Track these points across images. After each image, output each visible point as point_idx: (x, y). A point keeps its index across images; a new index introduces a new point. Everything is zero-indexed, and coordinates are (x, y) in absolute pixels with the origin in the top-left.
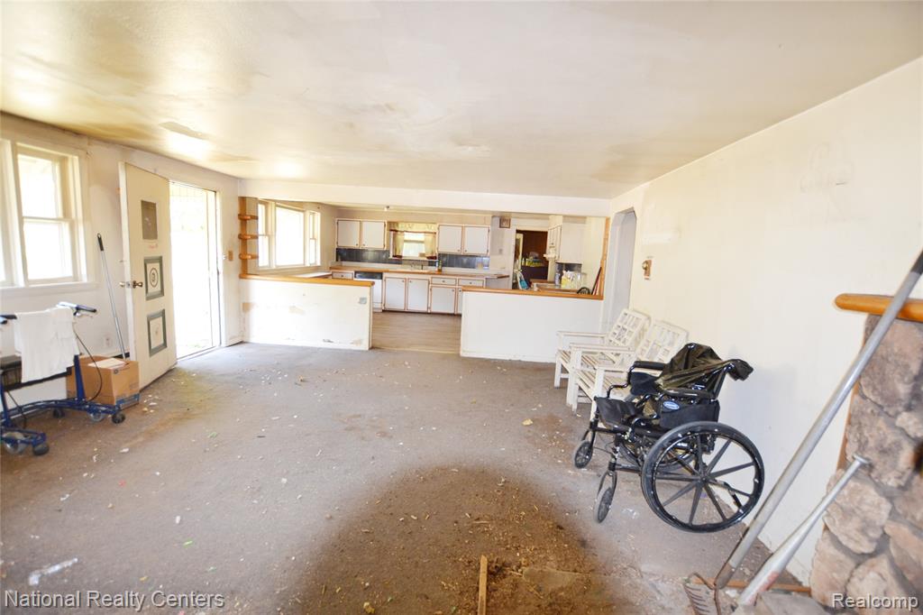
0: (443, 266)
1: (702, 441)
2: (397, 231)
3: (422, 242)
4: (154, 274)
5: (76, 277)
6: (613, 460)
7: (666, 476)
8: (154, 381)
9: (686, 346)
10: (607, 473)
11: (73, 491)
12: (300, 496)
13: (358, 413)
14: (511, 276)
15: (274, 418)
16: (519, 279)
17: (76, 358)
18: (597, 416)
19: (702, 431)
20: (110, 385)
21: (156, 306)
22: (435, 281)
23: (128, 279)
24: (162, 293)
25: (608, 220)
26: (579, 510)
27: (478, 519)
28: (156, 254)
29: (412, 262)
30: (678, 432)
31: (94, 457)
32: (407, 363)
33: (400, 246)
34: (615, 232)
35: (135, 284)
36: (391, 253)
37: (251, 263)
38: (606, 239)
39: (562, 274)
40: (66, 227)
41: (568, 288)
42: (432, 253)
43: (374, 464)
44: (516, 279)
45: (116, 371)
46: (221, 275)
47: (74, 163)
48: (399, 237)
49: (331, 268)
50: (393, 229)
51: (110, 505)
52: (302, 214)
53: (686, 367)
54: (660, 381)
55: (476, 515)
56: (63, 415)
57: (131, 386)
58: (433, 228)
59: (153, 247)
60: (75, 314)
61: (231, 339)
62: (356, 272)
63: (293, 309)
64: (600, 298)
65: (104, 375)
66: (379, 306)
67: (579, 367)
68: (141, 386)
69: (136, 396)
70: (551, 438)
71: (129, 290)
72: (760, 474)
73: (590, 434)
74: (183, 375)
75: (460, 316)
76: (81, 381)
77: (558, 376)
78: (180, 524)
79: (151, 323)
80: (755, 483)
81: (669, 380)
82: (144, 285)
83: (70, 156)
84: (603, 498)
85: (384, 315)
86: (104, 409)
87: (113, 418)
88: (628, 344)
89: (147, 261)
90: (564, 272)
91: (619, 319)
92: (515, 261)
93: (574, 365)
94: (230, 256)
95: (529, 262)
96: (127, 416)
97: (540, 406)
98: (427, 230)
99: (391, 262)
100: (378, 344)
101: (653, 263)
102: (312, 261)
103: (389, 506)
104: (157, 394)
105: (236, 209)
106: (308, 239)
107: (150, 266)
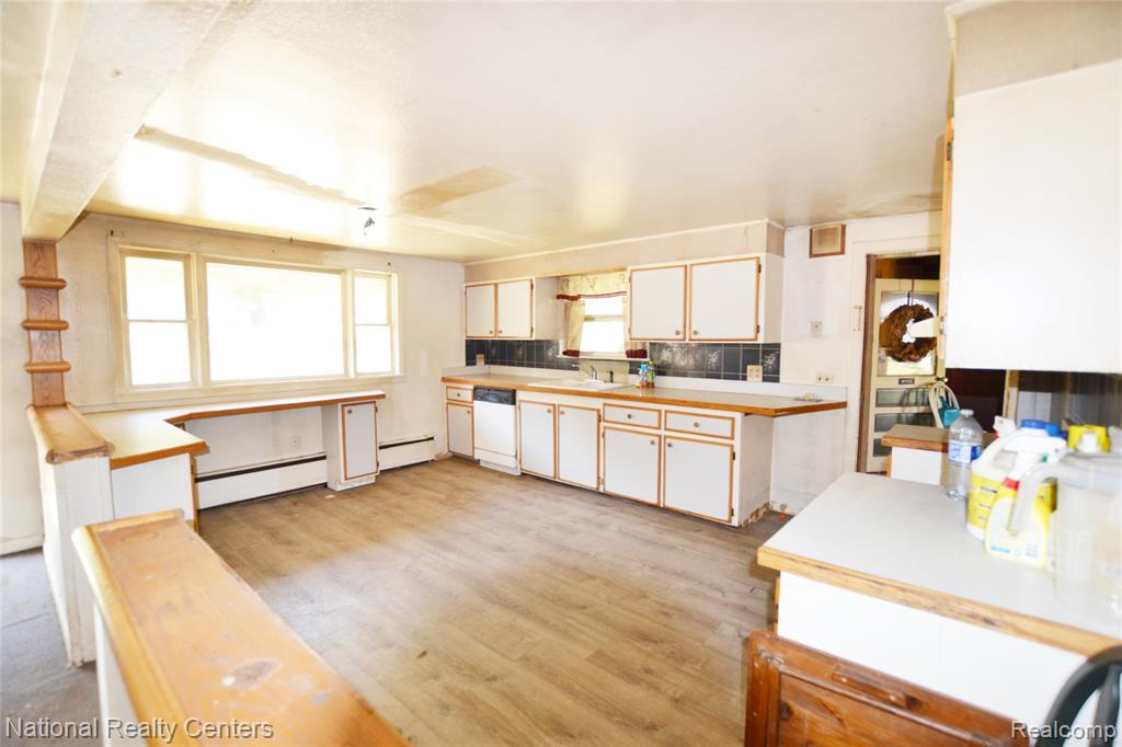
0: (656, 373)
22: (610, 414)
33: (576, 330)
36: (560, 344)
42: (639, 342)
49: (444, 379)
52: (334, 276)
62: (476, 388)
66: (512, 462)
99: (551, 364)
106: (351, 326)
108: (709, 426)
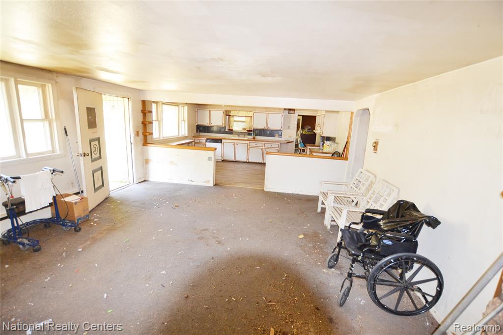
0: (256, 135)
1: (406, 264)
2: (230, 116)
3: (244, 122)
4: (95, 147)
5: (53, 151)
6: (351, 271)
7: (382, 283)
8: (97, 206)
9: (399, 202)
10: (347, 278)
11: (52, 275)
12: (171, 283)
13: (206, 228)
14: (295, 141)
15: (159, 231)
16: (299, 142)
17: (54, 198)
18: (342, 240)
19: (406, 259)
20: (73, 211)
21: (97, 165)
22: (251, 144)
23: (81, 152)
24: (100, 157)
25: (352, 113)
26: (329, 298)
27: (270, 302)
28: (96, 136)
29: (239, 133)
30: (392, 258)
31: (64, 254)
32: (234, 195)
33: (232, 123)
34: (356, 121)
35: (85, 155)
36: (227, 127)
37: (149, 137)
38: (351, 125)
39: (324, 143)
40: (47, 123)
41: (327, 151)
42: (250, 128)
43: (213, 262)
44: (298, 142)
45: (76, 203)
46: (132, 145)
47: (49, 88)
48: (232, 119)
49: (194, 137)
50: (228, 114)
51: (70, 285)
52: (177, 107)
53: (397, 217)
54: (381, 223)
55: (270, 298)
56: (49, 226)
57: (84, 211)
58: (251, 114)
59: (94, 133)
60: (52, 174)
61: (139, 179)
62: (207, 139)
63: (172, 163)
64: (346, 159)
65: (69, 205)
66: (220, 158)
67: (332, 204)
68: (90, 209)
69: (87, 216)
70: (314, 247)
71: (82, 158)
72: (441, 285)
73: (337, 250)
74: (113, 201)
75: (265, 164)
76: (58, 209)
77: (320, 206)
78: (106, 298)
79: (95, 174)
80: (437, 290)
81: (387, 223)
82: (90, 155)
83: (47, 84)
84: (344, 293)
85: (222, 163)
86: (70, 224)
87: (75, 229)
88: (362, 191)
89: (91, 141)
90: (325, 141)
91: (357, 174)
92: (297, 132)
93: (330, 203)
94: (137, 134)
95: (305, 132)
96: (82, 227)
97: (309, 225)
98: (247, 115)
99: (227, 133)
100: (218, 182)
101: (379, 144)
102: (183, 134)
103: (220, 291)
104: (99, 214)
105: (140, 107)
106: (180, 121)
107: (93, 144)
108: (273, 146)
